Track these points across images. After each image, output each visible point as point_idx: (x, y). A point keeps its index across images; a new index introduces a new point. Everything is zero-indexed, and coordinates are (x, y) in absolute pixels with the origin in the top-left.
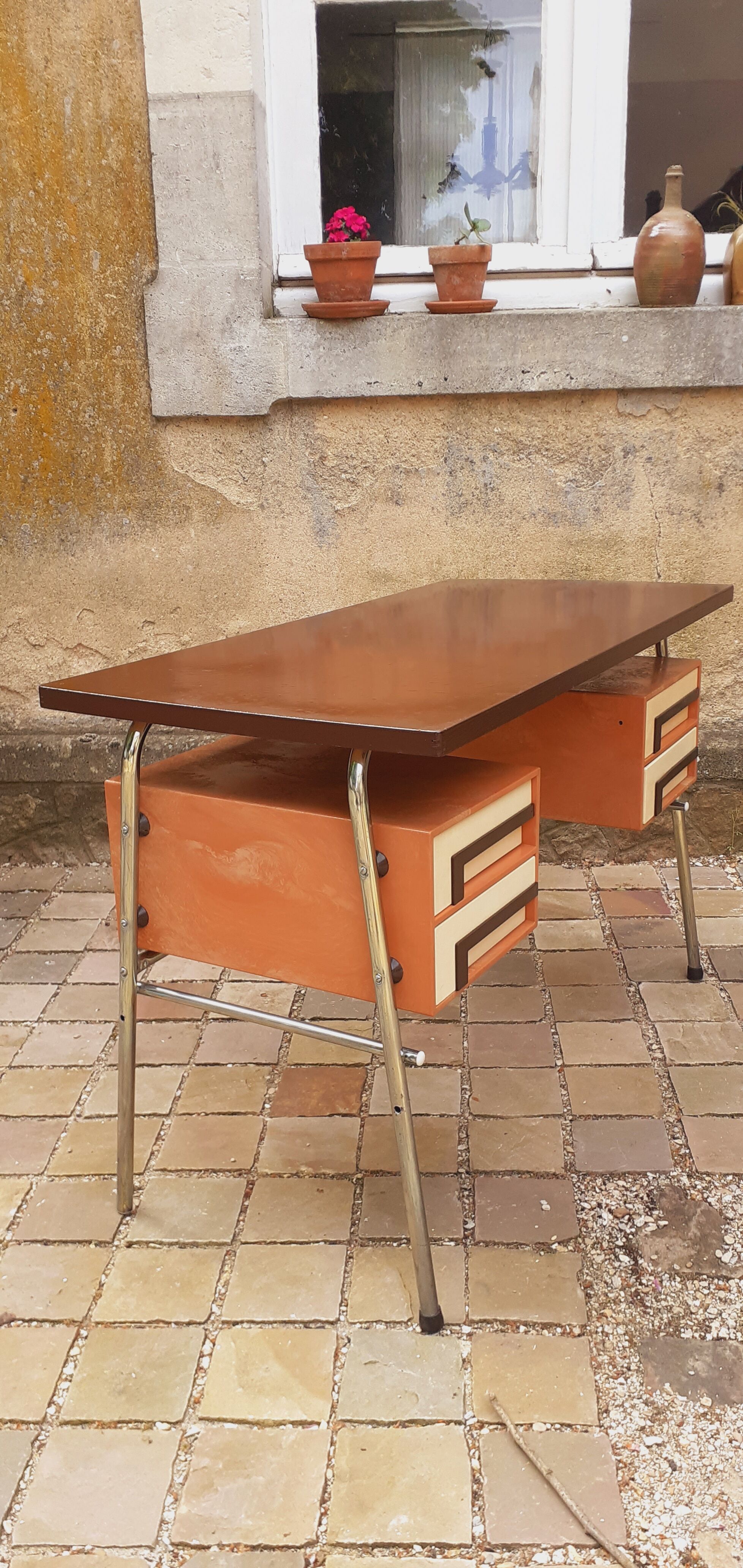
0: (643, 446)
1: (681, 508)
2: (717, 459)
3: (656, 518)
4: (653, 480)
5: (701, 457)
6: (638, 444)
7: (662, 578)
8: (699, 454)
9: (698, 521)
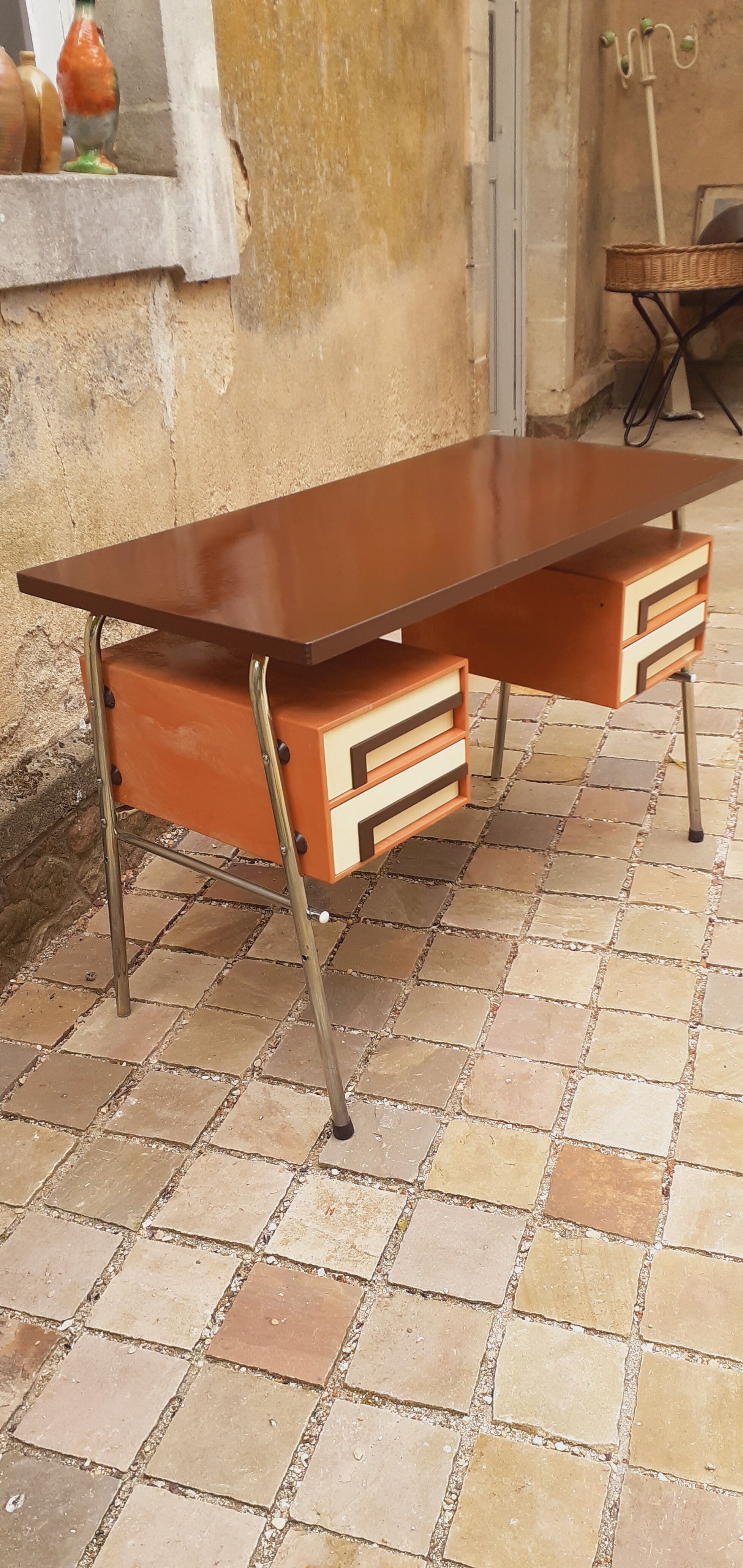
0: (30, 364)
1: (72, 435)
3: (58, 453)
4: (46, 405)
5: (72, 369)
6: (26, 362)
7: (77, 525)
8: (70, 365)
9: (87, 449)
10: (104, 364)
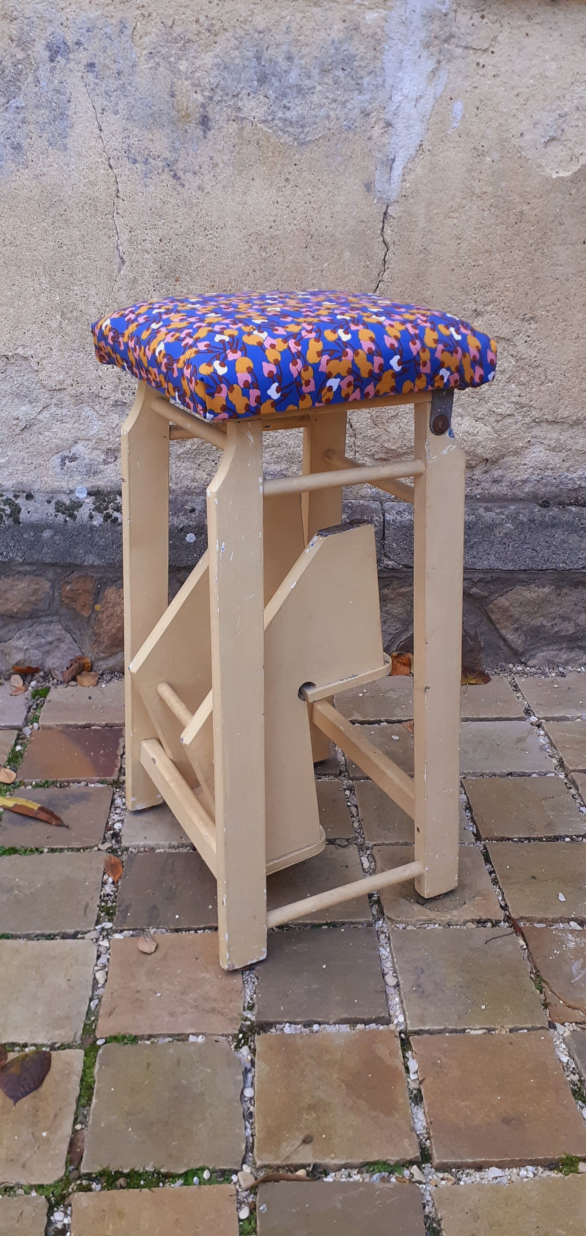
0: (78, 43)
1: (147, 152)
2: (197, 75)
3: (110, 166)
4: (100, 102)
5: (173, 69)
6: (70, 39)
7: (127, 264)
8: (170, 63)
9: (175, 176)
10: (250, 73)
